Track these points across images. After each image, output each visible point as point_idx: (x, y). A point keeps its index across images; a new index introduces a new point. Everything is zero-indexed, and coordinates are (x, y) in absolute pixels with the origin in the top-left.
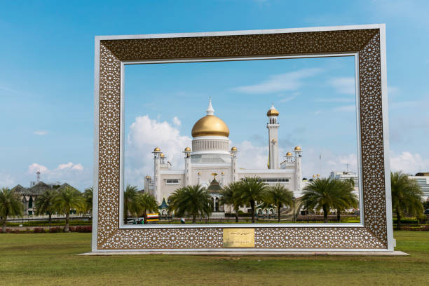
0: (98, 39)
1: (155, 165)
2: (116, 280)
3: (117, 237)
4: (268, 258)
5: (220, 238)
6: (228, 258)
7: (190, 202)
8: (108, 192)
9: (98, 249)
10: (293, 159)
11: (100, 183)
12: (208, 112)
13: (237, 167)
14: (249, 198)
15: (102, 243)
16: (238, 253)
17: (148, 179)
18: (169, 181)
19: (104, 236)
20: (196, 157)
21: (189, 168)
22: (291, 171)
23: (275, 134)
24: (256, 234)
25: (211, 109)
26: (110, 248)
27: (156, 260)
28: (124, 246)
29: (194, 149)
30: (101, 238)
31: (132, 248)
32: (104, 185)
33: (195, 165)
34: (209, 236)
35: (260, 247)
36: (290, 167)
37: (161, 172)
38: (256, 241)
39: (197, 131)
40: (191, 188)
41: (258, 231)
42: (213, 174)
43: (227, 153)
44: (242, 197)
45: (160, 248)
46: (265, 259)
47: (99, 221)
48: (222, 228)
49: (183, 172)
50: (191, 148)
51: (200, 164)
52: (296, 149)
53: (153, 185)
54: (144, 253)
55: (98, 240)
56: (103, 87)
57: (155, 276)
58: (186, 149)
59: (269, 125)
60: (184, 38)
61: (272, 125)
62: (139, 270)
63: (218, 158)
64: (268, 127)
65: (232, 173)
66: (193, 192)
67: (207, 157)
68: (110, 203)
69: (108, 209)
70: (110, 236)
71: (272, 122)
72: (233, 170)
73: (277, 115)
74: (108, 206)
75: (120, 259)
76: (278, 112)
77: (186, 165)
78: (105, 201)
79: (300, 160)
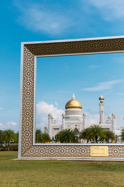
0: (23, 44)
1: (49, 122)
2: (30, 174)
3: (32, 150)
4: (117, 163)
5: (88, 151)
6: (95, 163)
7: (66, 137)
8: (27, 125)
9: (21, 157)
10: (111, 119)
11: (23, 120)
12: (72, 98)
13: (85, 123)
14: (95, 135)
15: (24, 153)
16: (99, 160)
17: (46, 128)
18: (55, 129)
19: (25, 149)
20: (67, 118)
21: (64, 123)
22: (111, 125)
23: (102, 108)
24: (109, 149)
25: (74, 96)
26: (28, 156)
27: (54, 163)
28: (35, 155)
29: (66, 114)
30: (23, 151)
31: (40, 156)
32: (25, 121)
33: (67, 122)
34: (83, 150)
35: (112, 157)
36: (110, 123)
37: (51, 125)
38: (109, 153)
39: (67, 106)
40: (67, 130)
41: (110, 148)
42: (75, 125)
43: (81, 116)
44: (91, 134)
45: (55, 156)
46: (116, 163)
47: (22, 141)
48: (90, 146)
49: (61, 125)
50: (65, 114)
51: (69, 121)
52: (112, 114)
53: (48, 130)
54: (47, 159)
55: (22, 152)
56: (25, 69)
57: (55, 172)
58: (62, 115)
59: (100, 104)
60: (68, 42)
61: (101, 104)
62: (45, 168)
63: (77, 119)
64: (99, 105)
65: (84, 126)
66: (68, 132)
67: (72, 118)
68: (28, 131)
69: (27, 134)
70: (28, 149)
71: (101, 102)
72: (84, 124)
73: (103, 99)
74: (27, 133)
75: (33, 162)
76: (104, 98)
77: (63, 122)
78: (25, 130)
79: (114, 120)
